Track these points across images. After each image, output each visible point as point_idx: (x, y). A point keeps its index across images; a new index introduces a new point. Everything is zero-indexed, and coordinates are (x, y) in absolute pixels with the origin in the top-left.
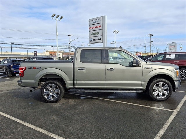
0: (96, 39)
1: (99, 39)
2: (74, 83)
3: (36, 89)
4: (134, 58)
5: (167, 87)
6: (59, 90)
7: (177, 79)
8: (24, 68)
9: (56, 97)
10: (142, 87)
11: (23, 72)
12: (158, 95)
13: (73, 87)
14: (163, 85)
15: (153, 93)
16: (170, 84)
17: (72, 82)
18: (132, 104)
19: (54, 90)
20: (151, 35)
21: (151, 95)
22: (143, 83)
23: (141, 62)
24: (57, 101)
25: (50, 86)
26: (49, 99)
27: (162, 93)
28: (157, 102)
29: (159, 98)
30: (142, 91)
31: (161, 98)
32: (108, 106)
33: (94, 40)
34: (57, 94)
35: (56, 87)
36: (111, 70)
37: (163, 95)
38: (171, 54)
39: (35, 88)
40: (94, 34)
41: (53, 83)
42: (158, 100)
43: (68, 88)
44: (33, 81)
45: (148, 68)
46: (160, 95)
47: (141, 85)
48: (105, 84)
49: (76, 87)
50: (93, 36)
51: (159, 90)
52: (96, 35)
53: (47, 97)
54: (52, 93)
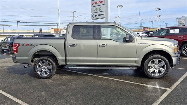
0: (99, 15)
1: (101, 15)
2: (66, 60)
3: (30, 65)
4: (128, 33)
5: (163, 64)
6: (51, 67)
7: (175, 55)
8: (18, 45)
9: (49, 73)
10: (137, 63)
11: (17, 49)
12: (154, 72)
13: (65, 63)
14: (160, 62)
15: (148, 70)
16: (167, 61)
17: (64, 58)
18: (125, 81)
19: (47, 66)
20: (158, 9)
21: (146, 72)
22: (137, 59)
23: (135, 37)
24: (49, 77)
25: (43, 63)
26: (42, 75)
27: (158, 70)
28: (152, 80)
29: (155, 75)
30: (136, 68)
31: (157, 75)
32: (100, 83)
33: (96, 16)
34: (50, 70)
35: (49, 63)
36: (103, 46)
37: (160, 72)
38: (175, 29)
39: (28, 64)
40: (96, 9)
41: (46, 60)
42: (154, 78)
43: (60, 65)
44: (27, 58)
45: (143, 44)
46: (156, 72)
47: (136, 62)
48: (97, 61)
49: (68, 63)
50: (96, 11)
51: (155, 67)
52: (99, 11)
53: (40, 74)
54: (45, 70)
